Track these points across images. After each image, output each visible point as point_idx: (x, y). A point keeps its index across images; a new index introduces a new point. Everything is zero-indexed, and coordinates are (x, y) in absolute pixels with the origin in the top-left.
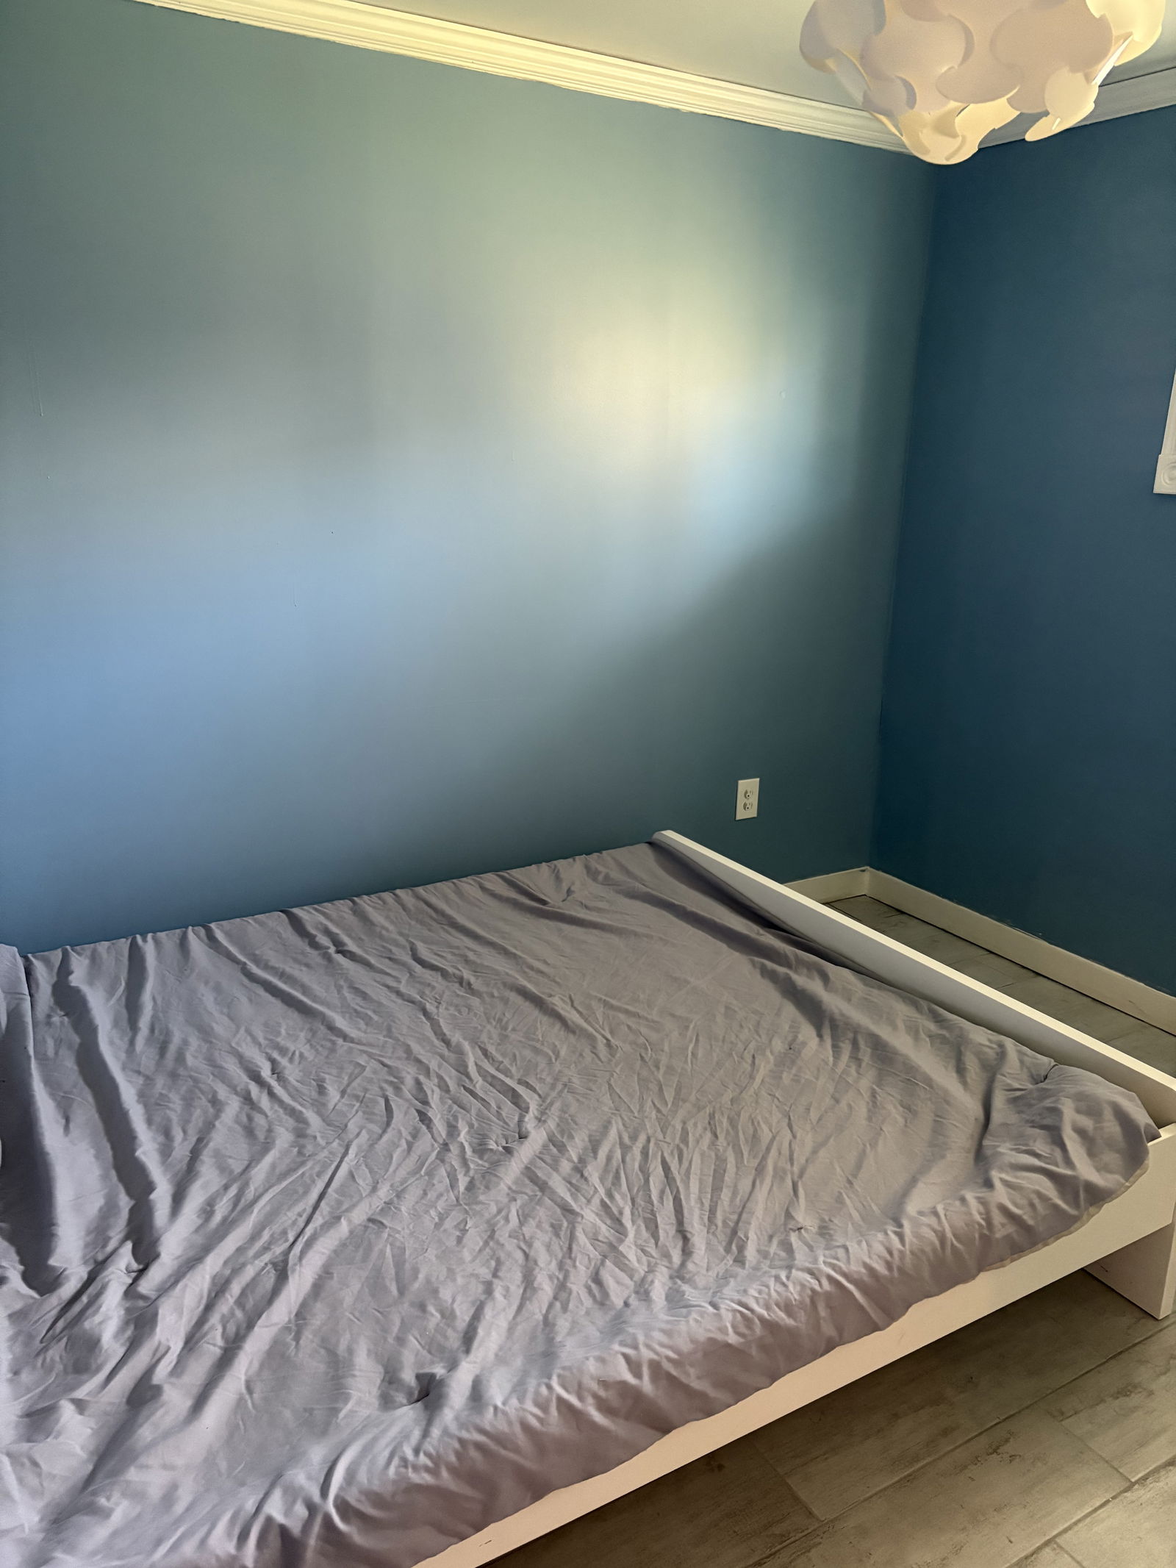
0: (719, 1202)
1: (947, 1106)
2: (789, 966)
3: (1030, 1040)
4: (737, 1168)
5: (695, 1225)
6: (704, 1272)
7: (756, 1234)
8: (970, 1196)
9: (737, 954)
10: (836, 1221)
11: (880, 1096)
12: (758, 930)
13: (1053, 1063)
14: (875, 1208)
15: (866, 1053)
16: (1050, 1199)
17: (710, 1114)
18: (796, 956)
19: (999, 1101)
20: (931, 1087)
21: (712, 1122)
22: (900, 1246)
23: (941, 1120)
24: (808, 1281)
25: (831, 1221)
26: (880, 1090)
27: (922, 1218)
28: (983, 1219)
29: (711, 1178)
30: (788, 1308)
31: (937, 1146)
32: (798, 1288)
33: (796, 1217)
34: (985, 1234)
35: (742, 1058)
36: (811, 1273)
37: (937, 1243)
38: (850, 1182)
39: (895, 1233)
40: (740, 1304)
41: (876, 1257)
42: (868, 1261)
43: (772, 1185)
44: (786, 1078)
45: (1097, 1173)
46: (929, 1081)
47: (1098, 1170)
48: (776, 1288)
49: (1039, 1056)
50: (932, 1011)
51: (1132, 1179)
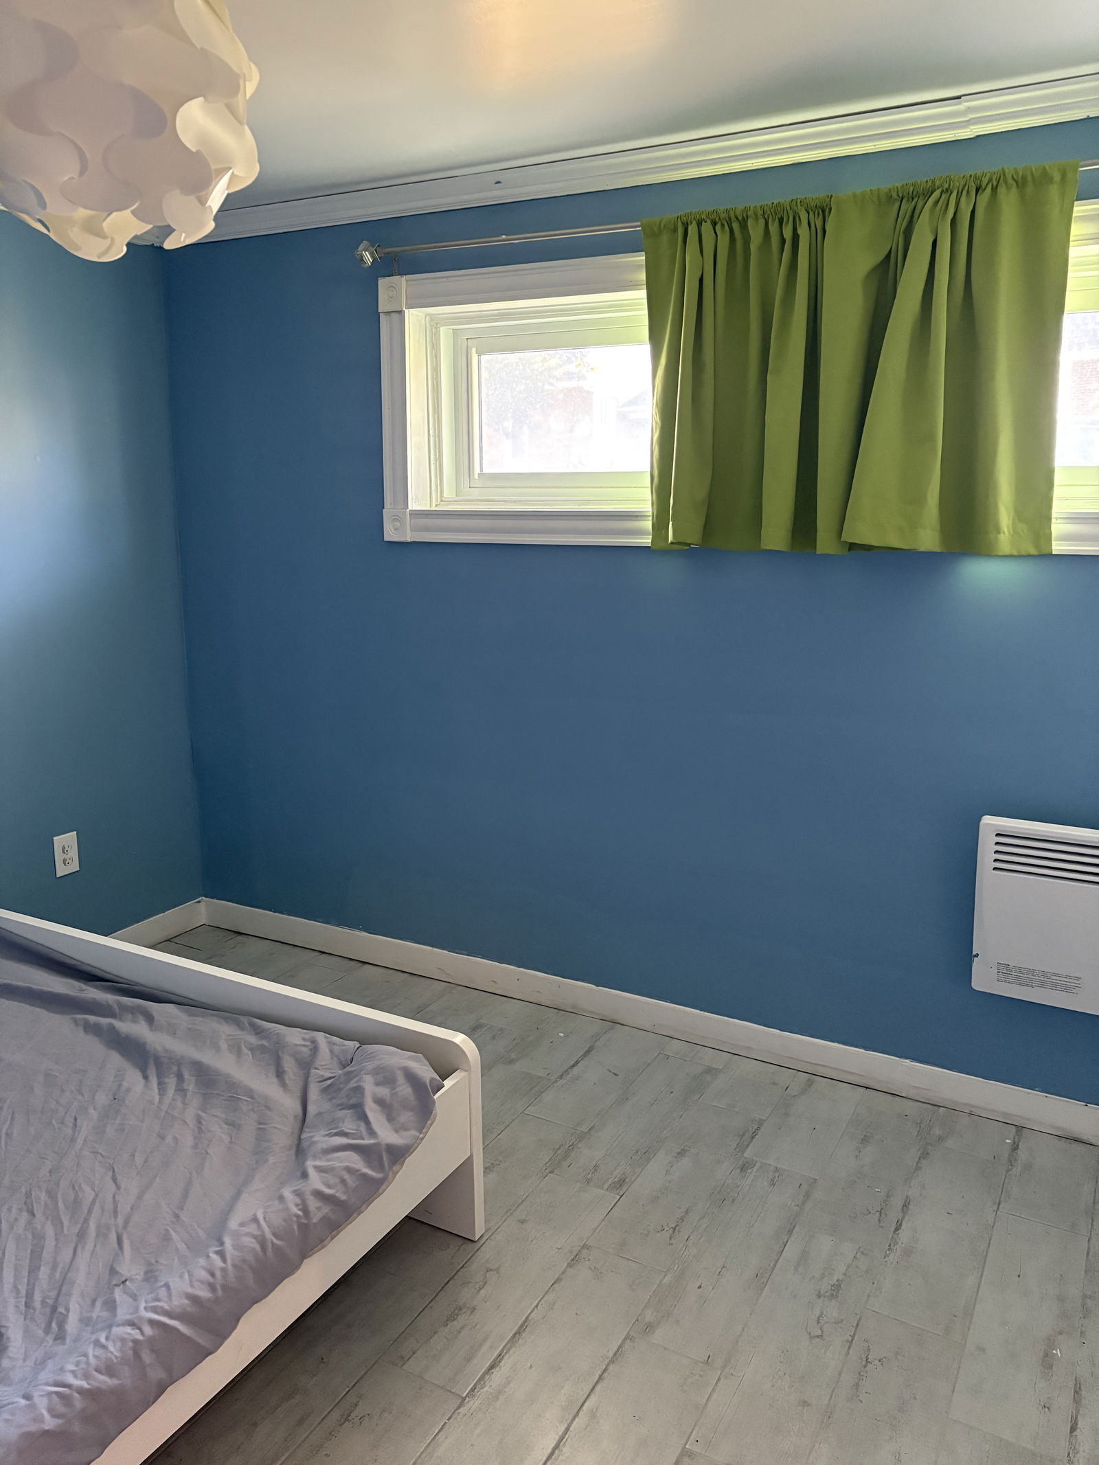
0: (37, 1283)
1: (268, 1112)
2: (113, 1015)
3: (338, 1030)
4: (57, 1240)
5: (11, 1316)
6: (20, 1363)
7: (78, 1303)
8: (287, 1193)
9: (58, 1016)
10: (162, 1261)
11: (205, 1120)
12: (80, 987)
13: (357, 1045)
14: (201, 1233)
15: (190, 1084)
16: (359, 1170)
17: (26, 1193)
18: (119, 1004)
19: (314, 1093)
20: (252, 1098)
21: (28, 1201)
22: (222, 1265)
23: (264, 1126)
24: (129, 1334)
25: (157, 1262)
26: (205, 1114)
27: (243, 1228)
28: (300, 1210)
29: (28, 1261)
30: (109, 1370)
31: (260, 1151)
32: (119, 1344)
33: (120, 1271)
34: (303, 1223)
35: (63, 1123)
36: (132, 1324)
37: (258, 1247)
38: (177, 1216)
39: (217, 1253)
40: (56, 1384)
41: (200, 1284)
42: (189, 1290)
43: (95, 1246)
44: (110, 1131)
45: (395, 1135)
46: (250, 1093)
47: (396, 1131)
48: (96, 1353)
49: (346, 1042)
50: (252, 1025)
51: (425, 1130)
